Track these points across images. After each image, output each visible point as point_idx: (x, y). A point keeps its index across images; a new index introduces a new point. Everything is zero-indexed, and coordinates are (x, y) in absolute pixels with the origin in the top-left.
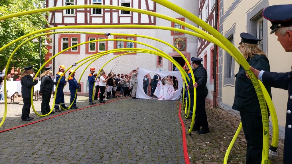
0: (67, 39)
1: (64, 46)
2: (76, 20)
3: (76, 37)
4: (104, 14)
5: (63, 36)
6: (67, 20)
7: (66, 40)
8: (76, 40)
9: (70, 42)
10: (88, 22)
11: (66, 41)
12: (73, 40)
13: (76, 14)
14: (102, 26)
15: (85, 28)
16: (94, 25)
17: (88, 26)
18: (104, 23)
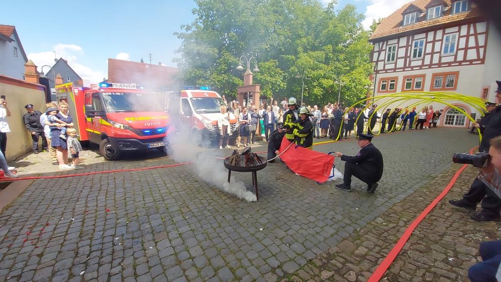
0: (386, 82)
1: (382, 87)
2: (396, 66)
3: (394, 80)
4: (424, 57)
5: (384, 80)
6: (387, 67)
8: (394, 81)
9: (388, 83)
10: (407, 65)
11: (384, 83)
12: (391, 81)
13: (396, 60)
14: (421, 67)
15: (404, 71)
16: (412, 68)
17: (406, 69)
18: (423, 65)
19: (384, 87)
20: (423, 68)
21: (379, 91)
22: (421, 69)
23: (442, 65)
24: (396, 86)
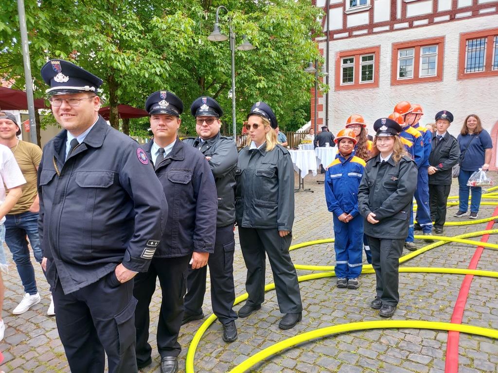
0: (352, 60)
1: (345, 75)
2: (371, 17)
3: (371, 54)
5: (347, 57)
7: (349, 62)
8: (371, 58)
9: (357, 64)
10: (399, 16)
11: (349, 65)
12: (364, 59)
13: (372, 3)
14: (430, 18)
15: (392, 30)
16: (411, 22)
17: (396, 26)
18: (436, 13)
19: (348, 75)
20: (436, 19)
21: (338, 87)
22: (431, 23)
23: (482, 12)
24: (378, 71)
